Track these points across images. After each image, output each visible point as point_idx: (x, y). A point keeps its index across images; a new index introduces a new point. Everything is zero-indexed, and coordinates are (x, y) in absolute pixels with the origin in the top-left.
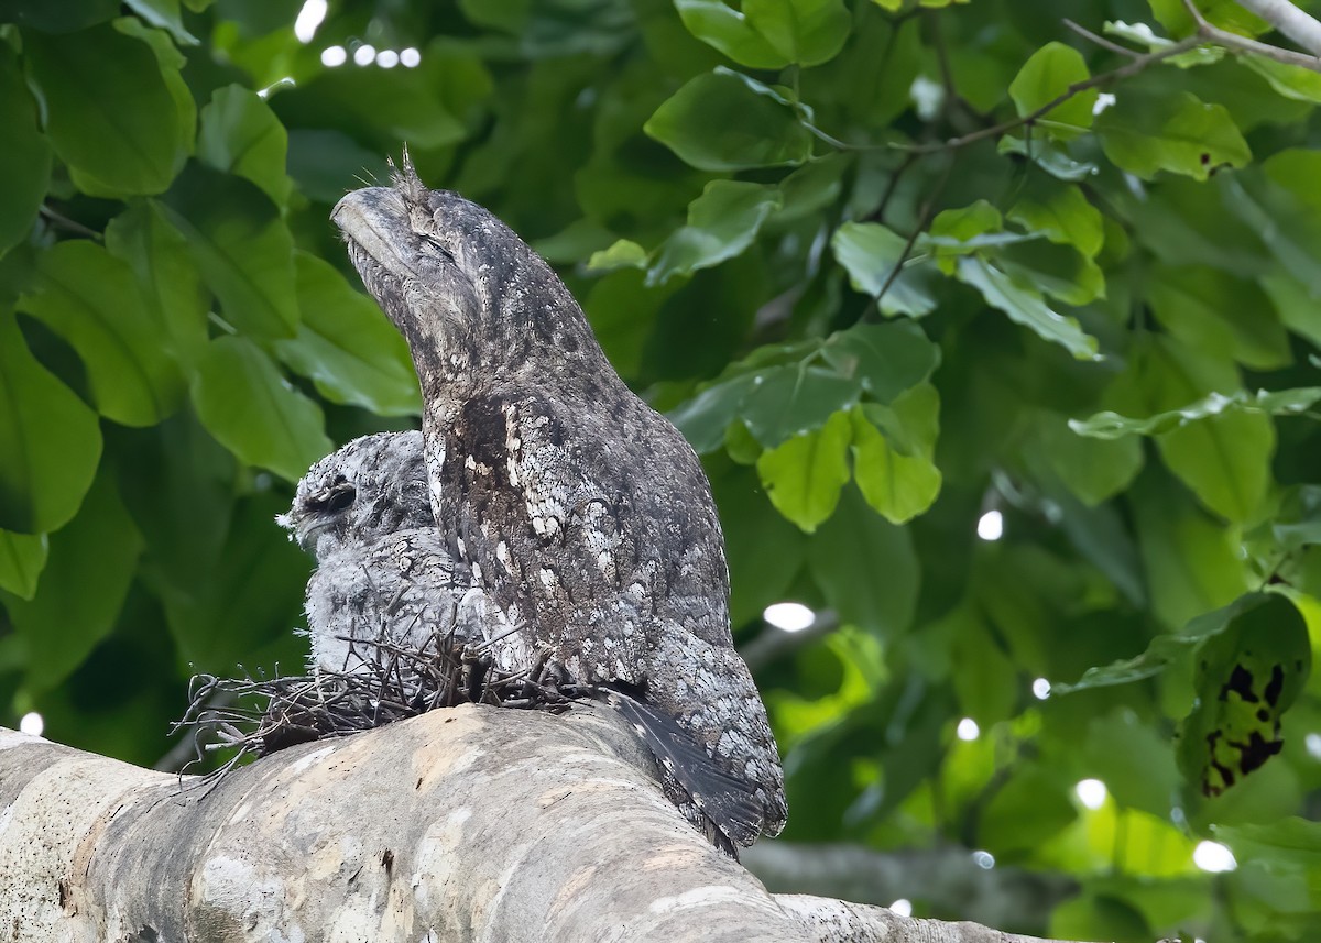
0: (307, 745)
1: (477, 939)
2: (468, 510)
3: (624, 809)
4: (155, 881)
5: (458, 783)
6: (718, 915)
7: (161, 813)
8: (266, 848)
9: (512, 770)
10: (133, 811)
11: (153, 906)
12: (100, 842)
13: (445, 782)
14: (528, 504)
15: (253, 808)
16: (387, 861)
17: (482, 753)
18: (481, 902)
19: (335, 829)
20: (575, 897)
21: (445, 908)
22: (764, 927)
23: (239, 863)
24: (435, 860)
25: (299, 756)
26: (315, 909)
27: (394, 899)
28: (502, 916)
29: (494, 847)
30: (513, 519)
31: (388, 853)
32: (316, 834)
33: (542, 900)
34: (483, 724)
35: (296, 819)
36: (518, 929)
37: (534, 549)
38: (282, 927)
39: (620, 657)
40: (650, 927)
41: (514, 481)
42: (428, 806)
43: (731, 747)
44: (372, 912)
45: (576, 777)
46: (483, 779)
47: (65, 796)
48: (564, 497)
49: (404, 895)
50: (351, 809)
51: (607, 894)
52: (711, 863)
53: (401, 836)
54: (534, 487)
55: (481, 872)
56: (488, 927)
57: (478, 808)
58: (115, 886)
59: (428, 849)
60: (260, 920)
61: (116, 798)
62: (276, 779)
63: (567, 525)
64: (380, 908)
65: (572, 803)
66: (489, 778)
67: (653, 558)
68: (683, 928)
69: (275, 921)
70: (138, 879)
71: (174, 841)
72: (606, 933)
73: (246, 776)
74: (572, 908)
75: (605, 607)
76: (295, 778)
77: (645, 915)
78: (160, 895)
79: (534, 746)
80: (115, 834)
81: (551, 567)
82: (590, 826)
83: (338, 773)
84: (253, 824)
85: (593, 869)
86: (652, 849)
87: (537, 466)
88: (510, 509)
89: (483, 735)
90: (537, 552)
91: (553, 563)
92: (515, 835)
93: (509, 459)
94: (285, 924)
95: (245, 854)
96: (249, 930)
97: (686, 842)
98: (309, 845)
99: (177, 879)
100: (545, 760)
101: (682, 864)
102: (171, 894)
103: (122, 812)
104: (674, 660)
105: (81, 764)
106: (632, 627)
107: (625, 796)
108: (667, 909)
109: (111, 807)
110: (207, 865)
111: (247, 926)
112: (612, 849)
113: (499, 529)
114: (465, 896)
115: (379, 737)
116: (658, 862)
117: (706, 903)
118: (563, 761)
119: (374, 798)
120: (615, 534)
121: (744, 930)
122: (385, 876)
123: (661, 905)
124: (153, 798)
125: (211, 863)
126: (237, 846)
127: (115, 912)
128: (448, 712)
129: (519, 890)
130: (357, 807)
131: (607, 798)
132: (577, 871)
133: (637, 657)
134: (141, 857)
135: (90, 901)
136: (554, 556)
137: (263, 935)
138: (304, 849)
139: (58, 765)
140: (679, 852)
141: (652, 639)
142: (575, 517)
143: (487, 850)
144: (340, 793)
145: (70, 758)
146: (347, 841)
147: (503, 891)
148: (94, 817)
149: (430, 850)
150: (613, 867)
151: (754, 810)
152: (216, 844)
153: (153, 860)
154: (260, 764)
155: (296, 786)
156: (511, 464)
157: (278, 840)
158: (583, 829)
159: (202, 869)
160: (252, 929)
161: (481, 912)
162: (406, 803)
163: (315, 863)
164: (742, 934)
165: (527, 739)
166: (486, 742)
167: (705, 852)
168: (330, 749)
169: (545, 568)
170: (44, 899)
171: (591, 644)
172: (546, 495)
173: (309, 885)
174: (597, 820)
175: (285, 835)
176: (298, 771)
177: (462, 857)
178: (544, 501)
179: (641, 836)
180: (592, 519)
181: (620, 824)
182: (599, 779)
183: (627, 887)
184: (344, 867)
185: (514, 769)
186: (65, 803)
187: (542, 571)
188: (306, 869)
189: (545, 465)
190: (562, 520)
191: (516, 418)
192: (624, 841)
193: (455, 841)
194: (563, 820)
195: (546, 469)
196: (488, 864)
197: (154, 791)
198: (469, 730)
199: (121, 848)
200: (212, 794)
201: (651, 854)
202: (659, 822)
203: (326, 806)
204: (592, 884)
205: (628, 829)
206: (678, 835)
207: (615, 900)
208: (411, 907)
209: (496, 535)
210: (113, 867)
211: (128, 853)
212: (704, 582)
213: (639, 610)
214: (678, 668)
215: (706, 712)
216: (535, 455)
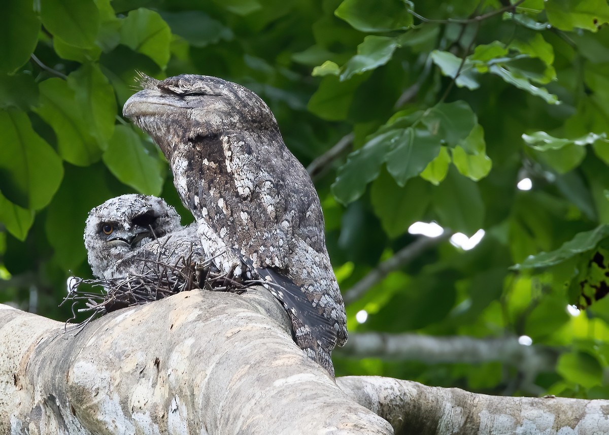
0: (123, 309)
1: (197, 399)
3: (264, 338)
4: (55, 373)
5: (189, 326)
6: (304, 387)
7: (59, 342)
8: (102, 358)
9: (213, 320)
10: (47, 340)
11: (54, 385)
12: (32, 355)
13: (184, 326)
14: (235, 181)
15: (97, 339)
16: (157, 363)
17: (200, 312)
18: (198, 382)
19: (134, 348)
20: (240, 379)
21: (183, 385)
22: (326, 393)
23: (90, 364)
24: (178, 363)
25: (119, 314)
26: (124, 386)
27: (160, 381)
28: (207, 388)
29: (205, 356)
30: (228, 189)
31: (157, 359)
32: (125, 351)
33: (225, 381)
34: (202, 299)
35: (116, 343)
36: (215, 394)
37: (238, 202)
39: (277, 256)
40: (273, 393)
41: (229, 170)
42: (176, 337)
43: (325, 302)
44: (150, 387)
45: (243, 323)
46: (200, 324)
47: (17, 334)
49: (164, 379)
50: (141, 339)
51: (255, 377)
52: (303, 363)
53: (163, 351)
54: (238, 173)
55: (198, 368)
56: (201, 393)
57: (198, 338)
58: (38, 376)
59: (175, 356)
60: (100, 391)
61: (40, 334)
62: (108, 325)
63: (254, 191)
64: (154, 385)
66: (203, 324)
67: (293, 209)
68: (288, 393)
69: (107, 391)
70: (48, 372)
71: (64, 354)
72: (253, 396)
73: (96, 323)
74: (239, 384)
75: (270, 232)
76: (116, 325)
77: (272, 388)
78: (57, 380)
79: (224, 309)
80: (38, 353)
81: (246, 211)
82: (248, 346)
83: (136, 322)
84: (96, 346)
85: (249, 366)
86: (276, 357)
87: (240, 163)
88: (227, 183)
89: (201, 303)
90: (239, 204)
91: (248, 209)
92: (214, 351)
93: (226, 160)
94: (111, 393)
95: (93, 360)
96: (95, 396)
97: (292, 353)
98: (122, 356)
99: (64, 372)
100: (229, 315)
101: (289, 363)
102: (61, 379)
103: (43, 341)
104: (302, 259)
106: (282, 242)
108: (281, 384)
109: (38, 339)
110: (75, 365)
111: (94, 394)
112: (258, 357)
113: (220, 192)
114: (191, 379)
115: (155, 305)
116: (279, 362)
117: (299, 382)
118: (238, 316)
119: (152, 334)
120: (276, 197)
121: (316, 394)
122: (156, 370)
123: (279, 383)
124: (55, 334)
125: (78, 364)
126: (89, 356)
127: (38, 388)
128: (187, 293)
129: (215, 376)
130: (144, 338)
131: (257, 333)
132: (241, 367)
133: (284, 257)
134: (49, 362)
135: (28, 383)
136: (248, 206)
137: (101, 398)
138: (119, 357)
139: (15, 319)
140: (289, 358)
141: (292, 249)
142: (258, 188)
143: (202, 358)
144: (136, 331)
145: (21, 316)
146: (139, 354)
147: (208, 377)
148: (30, 344)
149: (177, 358)
150: (258, 365)
151: (333, 334)
152: (80, 356)
153: (54, 363)
154: (102, 318)
155: (116, 328)
156: (227, 162)
157: (108, 354)
158: (245, 347)
159: (73, 368)
160: (96, 395)
161: (198, 386)
162: (166, 336)
163: (124, 365)
164: (315, 396)
165: (221, 306)
166: (203, 307)
167: (301, 358)
168: (133, 311)
169: (243, 212)
170: (8, 382)
171: (264, 249)
172: (244, 177)
173: (122, 375)
174: (252, 343)
175: (111, 351)
176: (118, 322)
177: (190, 361)
178: (243, 180)
179: (271, 351)
180: (266, 190)
181: (262, 345)
182: (254, 324)
183: (264, 374)
184: (138, 366)
185: (215, 320)
186: (17, 337)
187: (242, 213)
188: (121, 367)
189: (243, 163)
190: (252, 189)
191: (229, 142)
192: (263, 353)
193: (187, 354)
194: (236, 343)
195: (244, 165)
196: (202, 364)
197: (57, 331)
198: (195, 301)
199: (41, 358)
200: (81, 333)
201: (275, 359)
202: (280, 344)
203: (130, 338)
204: (248, 373)
205: (266, 347)
206: (289, 350)
207: (258, 380)
208: (167, 385)
209: (219, 195)
210: (37, 367)
211: (44, 360)
212: (316, 220)
213: (286, 235)
214: (304, 263)
215: (316, 285)
216: (239, 158)
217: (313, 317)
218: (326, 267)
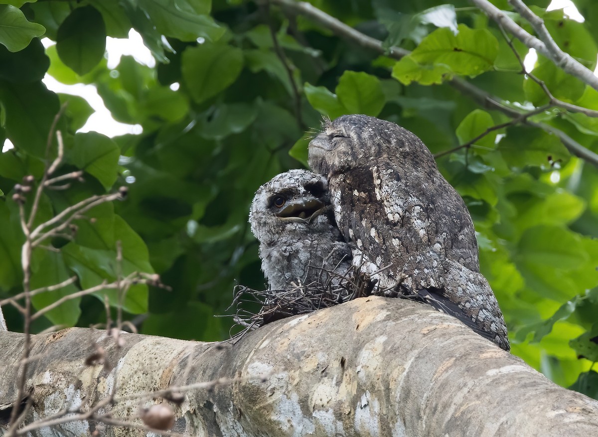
1: (393, 393)
2: (355, 214)
5: (379, 326)
6: (520, 376)
7: (209, 354)
8: (279, 358)
13: (372, 325)
14: (385, 208)
15: (271, 341)
16: (343, 362)
17: (389, 313)
18: (395, 376)
19: (314, 349)
20: (446, 370)
21: (375, 381)
23: (265, 365)
24: (369, 359)
26: (304, 385)
27: (346, 378)
28: (407, 381)
29: (401, 352)
30: (378, 217)
31: (343, 358)
32: (304, 352)
33: (429, 373)
35: (295, 345)
36: (416, 386)
37: (389, 230)
38: (287, 394)
39: (431, 276)
40: (489, 381)
41: (378, 198)
42: (364, 336)
43: (483, 316)
44: (334, 385)
46: (391, 323)
47: (153, 351)
48: (402, 204)
49: (352, 376)
50: (322, 340)
51: (463, 369)
52: (510, 357)
53: (349, 350)
54: (388, 200)
55: (394, 363)
56: (399, 387)
57: (390, 336)
59: (364, 354)
60: (276, 391)
63: (404, 217)
64: (339, 383)
65: (438, 332)
66: (394, 323)
67: (445, 232)
68: (505, 381)
69: (284, 390)
74: (445, 375)
75: (424, 255)
76: (292, 328)
77: (485, 377)
79: (414, 310)
81: (397, 237)
82: (449, 341)
83: (313, 326)
84: (272, 348)
85: (454, 359)
87: (389, 190)
88: (376, 212)
89: (388, 306)
90: (390, 231)
91: (399, 235)
92: (411, 346)
93: (376, 188)
94: (288, 392)
95: (268, 361)
96: (270, 396)
98: (301, 356)
100: (421, 315)
101: (497, 356)
103: (186, 356)
105: (157, 339)
106: (436, 263)
108: (495, 374)
111: (269, 394)
112: (462, 350)
113: (371, 222)
114: (386, 374)
116: (487, 355)
117: (513, 371)
119: (333, 335)
120: (427, 220)
121: (535, 382)
122: (341, 369)
123: (492, 372)
125: (251, 365)
126: (264, 357)
129: (415, 369)
130: (324, 339)
131: (455, 330)
132: (446, 360)
133: (439, 277)
136: (398, 232)
137: (277, 397)
138: (299, 358)
140: (495, 352)
141: (446, 269)
142: (407, 213)
143: (397, 353)
144: (315, 333)
146: (320, 354)
147: (407, 370)
149: (367, 355)
150: (464, 357)
152: (253, 357)
155: (292, 331)
156: (377, 191)
157: (285, 355)
159: (246, 369)
161: (395, 380)
162: (351, 336)
163: (304, 365)
164: (534, 384)
165: (409, 308)
166: (390, 309)
169: (395, 238)
171: (418, 272)
172: (393, 203)
173: (301, 375)
175: (288, 352)
176: (292, 325)
177: (384, 357)
178: (393, 206)
180: (415, 214)
182: (449, 323)
183: (473, 365)
184: (319, 366)
185: (406, 319)
187: (393, 240)
188: (300, 367)
189: (393, 190)
190: (401, 214)
191: (378, 171)
192: (467, 347)
193: (380, 350)
195: (393, 191)
196: (397, 359)
198: (380, 304)
201: (482, 352)
203: (308, 340)
204: (454, 364)
207: (468, 371)
208: (355, 381)
209: (370, 225)
212: (469, 243)
213: (439, 256)
214: (458, 281)
215: (472, 301)
216: (388, 185)
218: (481, 283)
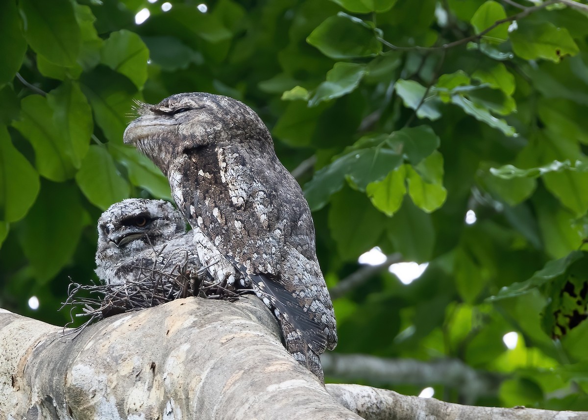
0: (120, 315)
1: (191, 402)
2: (198, 192)
3: (257, 345)
4: (52, 375)
5: (185, 332)
6: (296, 392)
7: (57, 345)
8: (100, 361)
9: (208, 327)
10: (45, 343)
11: (51, 386)
12: (30, 357)
13: (179, 332)
14: (230, 191)
15: (95, 343)
16: (153, 367)
17: (196, 319)
18: (193, 386)
19: (130, 352)
20: (234, 384)
21: (178, 388)
22: (317, 398)
23: (88, 367)
24: (174, 367)
25: (116, 320)
26: (121, 388)
27: (155, 384)
28: (202, 392)
29: (200, 361)
30: (222, 198)
31: (153, 363)
32: (122, 355)
33: (220, 385)
34: (197, 306)
35: (113, 348)
36: (209, 398)
37: (232, 212)
38: (106, 396)
39: (269, 263)
40: (266, 398)
41: (224, 181)
42: (171, 342)
43: (316, 307)
44: (146, 390)
45: (237, 330)
46: (196, 331)
47: (16, 337)
48: (246, 188)
49: (160, 382)
50: (138, 344)
51: (248, 382)
52: (295, 369)
53: (160, 355)
54: (233, 183)
55: (193, 372)
56: (196, 397)
57: (193, 344)
58: (35, 378)
59: (171, 361)
60: (97, 393)
61: (37, 338)
62: (106, 330)
63: (247, 201)
64: (150, 388)
65: (235, 342)
66: (198, 330)
67: (285, 218)
68: (281, 398)
69: (103, 393)
70: (45, 374)
71: (61, 357)
72: (247, 400)
73: (93, 328)
74: (233, 389)
75: (263, 240)
76: (114, 330)
77: (265, 393)
78: (54, 382)
79: (219, 316)
80: (36, 355)
81: (240, 220)
82: (242, 352)
83: (132, 328)
84: (95, 351)
85: (243, 371)
86: (269, 363)
87: (234, 174)
88: (221, 193)
89: (197, 311)
90: (234, 213)
91: (241, 218)
92: (209, 356)
93: (221, 171)
94: (107, 395)
95: (91, 363)
97: (284, 360)
98: (118, 360)
99: (61, 375)
100: (223, 322)
101: (282, 369)
102: (59, 381)
103: (40, 344)
104: (294, 266)
105: (23, 323)
106: (275, 250)
107: (259, 339)
108: (274, 390)
109: (35, 342)
110: (73, 368)
111: (91, 396)
112: (251, 363)
113: (215, 202)
114: (186, 383)
115: (151, 311)
116: (272, 368)
117: (292, 387)
119: (148, 339)
120: (269, 206)
121: (308, 399)
122: (152, 374)
123: (272, 388)
124: (53, 338)
125: (76, 367)
126: (87, 360)
127: (35, 389)
128: (182, 300)
129: (210, 380)
130: (140, 343)
131: (251, 340)
132: (235, 372)
133: (277, 264)
134: (47, 365)
135: (25, 384)
136: (241, 216)
137: (98, 400)
138: (116, 361)
139: (13, 323)
140: (281, 364)
141: (284, 256)
142: (251, 198)
143: (197, 363)
144: (133, 336)
145: (19, 320)
146: (136, 358)
147: (203, 381)
148: (28, 346)
150: (251, 371)
151: (323, 338)
152: (78, 359)
153: (52, 366)
154: (99, 323)
155: (114, 333)
156: (222, 173)
157: (105, 357)
158: (239, 354)
159: (71, 370)
160: (93, 397)
161: (193, 390)
162: (162, 341)
163: (121, 368)
164: (307, 401)
165: (216, 313)
166: (198, 314)
167: (293, 364)
168: (130, 317)
169: (237, 221)
170: (5, 383)
171: (257, 256)
172: (238, 187)
173: (118, 378)
174: (245, 349)
175: (108, 355)
176: (115, 327)
177: (186, 366)
178: (237, 190)
179: (264, 357)
180: (259, 199)
181: (256, 351)
182: (248, 331)
183: (257, 380)
184: (134, 370)
185: (210, 326)
186: (15, 340)
188: (117, 370)
189: (238, 174)
190: (245, 199)
191: (223, 154)
192: (257, 359)
193: (183, 359)
194: (230, 350)
195: (239, 175)
196: (197, 369)
197: (54, 335)
198: (191, 308)
199: (38, 360)
200: (78, 337)
201: (268, 365)
202: (273, 350)
203: (127, 342)
204: (242, 378)
205: (259, 353)
206: (281, 357)
207: (251, 385)
208: (163, 388)
209: (213, 205)
210: (35, 369)
211: (41, 363)
212: (307, 229)
213: (278, 242)
214: (295, 270)
215: (306, 291)
216: (233, 169)
217: (304, 322)
218: (317, 274)
